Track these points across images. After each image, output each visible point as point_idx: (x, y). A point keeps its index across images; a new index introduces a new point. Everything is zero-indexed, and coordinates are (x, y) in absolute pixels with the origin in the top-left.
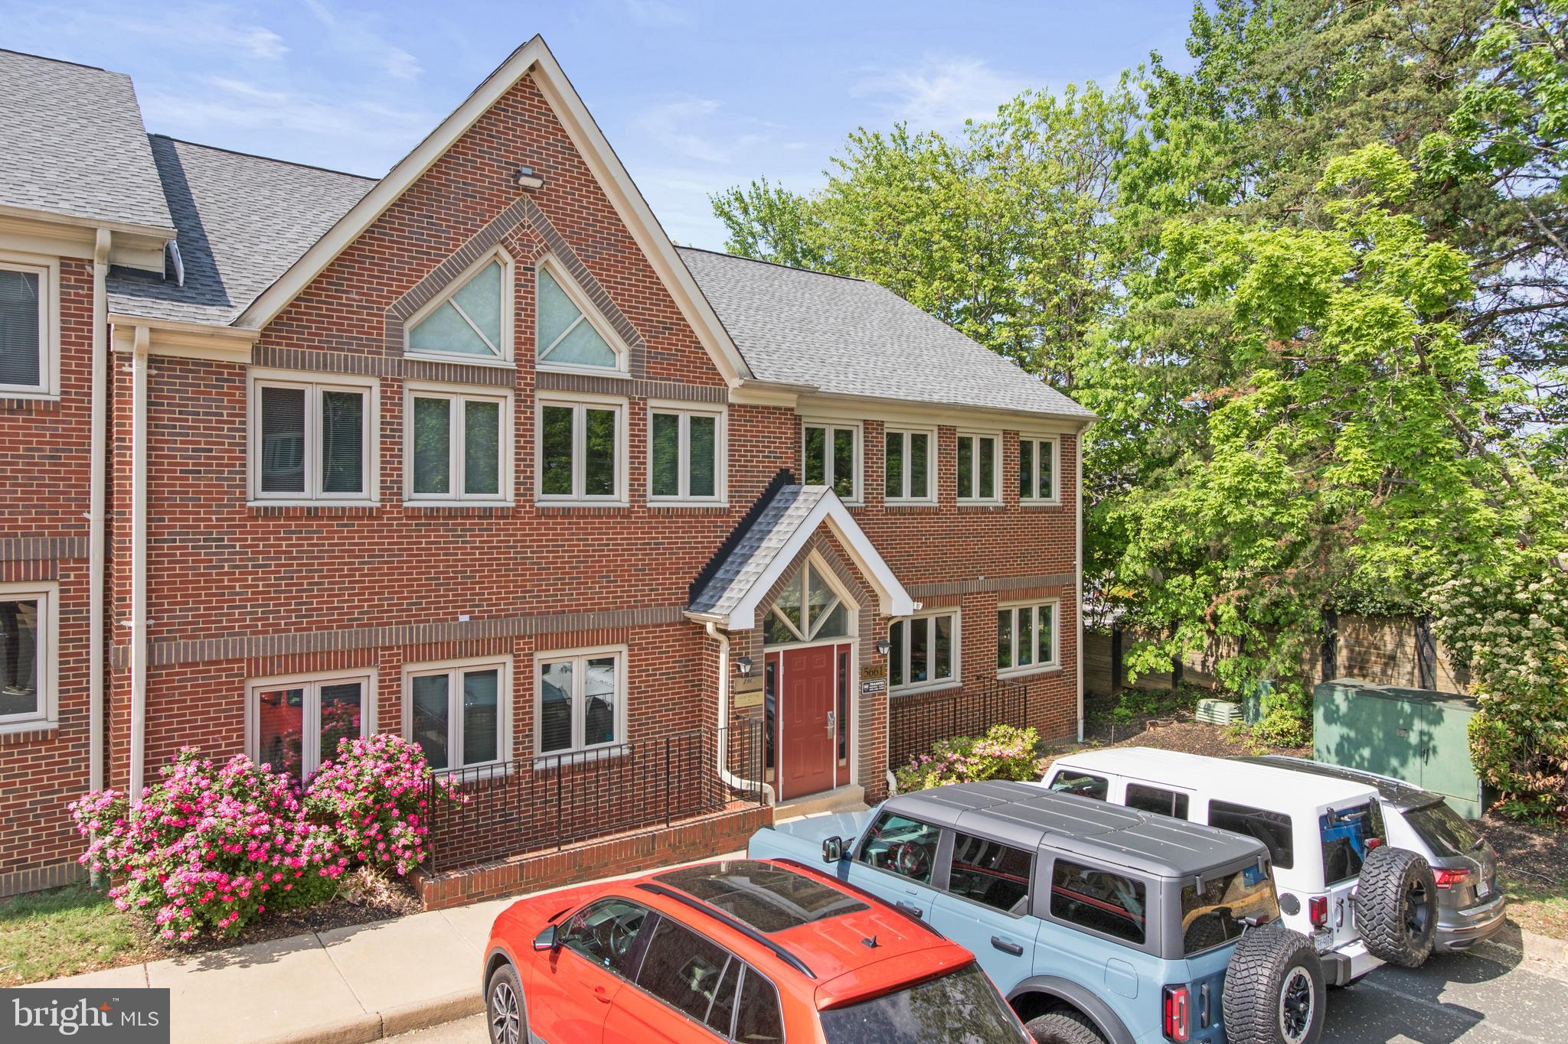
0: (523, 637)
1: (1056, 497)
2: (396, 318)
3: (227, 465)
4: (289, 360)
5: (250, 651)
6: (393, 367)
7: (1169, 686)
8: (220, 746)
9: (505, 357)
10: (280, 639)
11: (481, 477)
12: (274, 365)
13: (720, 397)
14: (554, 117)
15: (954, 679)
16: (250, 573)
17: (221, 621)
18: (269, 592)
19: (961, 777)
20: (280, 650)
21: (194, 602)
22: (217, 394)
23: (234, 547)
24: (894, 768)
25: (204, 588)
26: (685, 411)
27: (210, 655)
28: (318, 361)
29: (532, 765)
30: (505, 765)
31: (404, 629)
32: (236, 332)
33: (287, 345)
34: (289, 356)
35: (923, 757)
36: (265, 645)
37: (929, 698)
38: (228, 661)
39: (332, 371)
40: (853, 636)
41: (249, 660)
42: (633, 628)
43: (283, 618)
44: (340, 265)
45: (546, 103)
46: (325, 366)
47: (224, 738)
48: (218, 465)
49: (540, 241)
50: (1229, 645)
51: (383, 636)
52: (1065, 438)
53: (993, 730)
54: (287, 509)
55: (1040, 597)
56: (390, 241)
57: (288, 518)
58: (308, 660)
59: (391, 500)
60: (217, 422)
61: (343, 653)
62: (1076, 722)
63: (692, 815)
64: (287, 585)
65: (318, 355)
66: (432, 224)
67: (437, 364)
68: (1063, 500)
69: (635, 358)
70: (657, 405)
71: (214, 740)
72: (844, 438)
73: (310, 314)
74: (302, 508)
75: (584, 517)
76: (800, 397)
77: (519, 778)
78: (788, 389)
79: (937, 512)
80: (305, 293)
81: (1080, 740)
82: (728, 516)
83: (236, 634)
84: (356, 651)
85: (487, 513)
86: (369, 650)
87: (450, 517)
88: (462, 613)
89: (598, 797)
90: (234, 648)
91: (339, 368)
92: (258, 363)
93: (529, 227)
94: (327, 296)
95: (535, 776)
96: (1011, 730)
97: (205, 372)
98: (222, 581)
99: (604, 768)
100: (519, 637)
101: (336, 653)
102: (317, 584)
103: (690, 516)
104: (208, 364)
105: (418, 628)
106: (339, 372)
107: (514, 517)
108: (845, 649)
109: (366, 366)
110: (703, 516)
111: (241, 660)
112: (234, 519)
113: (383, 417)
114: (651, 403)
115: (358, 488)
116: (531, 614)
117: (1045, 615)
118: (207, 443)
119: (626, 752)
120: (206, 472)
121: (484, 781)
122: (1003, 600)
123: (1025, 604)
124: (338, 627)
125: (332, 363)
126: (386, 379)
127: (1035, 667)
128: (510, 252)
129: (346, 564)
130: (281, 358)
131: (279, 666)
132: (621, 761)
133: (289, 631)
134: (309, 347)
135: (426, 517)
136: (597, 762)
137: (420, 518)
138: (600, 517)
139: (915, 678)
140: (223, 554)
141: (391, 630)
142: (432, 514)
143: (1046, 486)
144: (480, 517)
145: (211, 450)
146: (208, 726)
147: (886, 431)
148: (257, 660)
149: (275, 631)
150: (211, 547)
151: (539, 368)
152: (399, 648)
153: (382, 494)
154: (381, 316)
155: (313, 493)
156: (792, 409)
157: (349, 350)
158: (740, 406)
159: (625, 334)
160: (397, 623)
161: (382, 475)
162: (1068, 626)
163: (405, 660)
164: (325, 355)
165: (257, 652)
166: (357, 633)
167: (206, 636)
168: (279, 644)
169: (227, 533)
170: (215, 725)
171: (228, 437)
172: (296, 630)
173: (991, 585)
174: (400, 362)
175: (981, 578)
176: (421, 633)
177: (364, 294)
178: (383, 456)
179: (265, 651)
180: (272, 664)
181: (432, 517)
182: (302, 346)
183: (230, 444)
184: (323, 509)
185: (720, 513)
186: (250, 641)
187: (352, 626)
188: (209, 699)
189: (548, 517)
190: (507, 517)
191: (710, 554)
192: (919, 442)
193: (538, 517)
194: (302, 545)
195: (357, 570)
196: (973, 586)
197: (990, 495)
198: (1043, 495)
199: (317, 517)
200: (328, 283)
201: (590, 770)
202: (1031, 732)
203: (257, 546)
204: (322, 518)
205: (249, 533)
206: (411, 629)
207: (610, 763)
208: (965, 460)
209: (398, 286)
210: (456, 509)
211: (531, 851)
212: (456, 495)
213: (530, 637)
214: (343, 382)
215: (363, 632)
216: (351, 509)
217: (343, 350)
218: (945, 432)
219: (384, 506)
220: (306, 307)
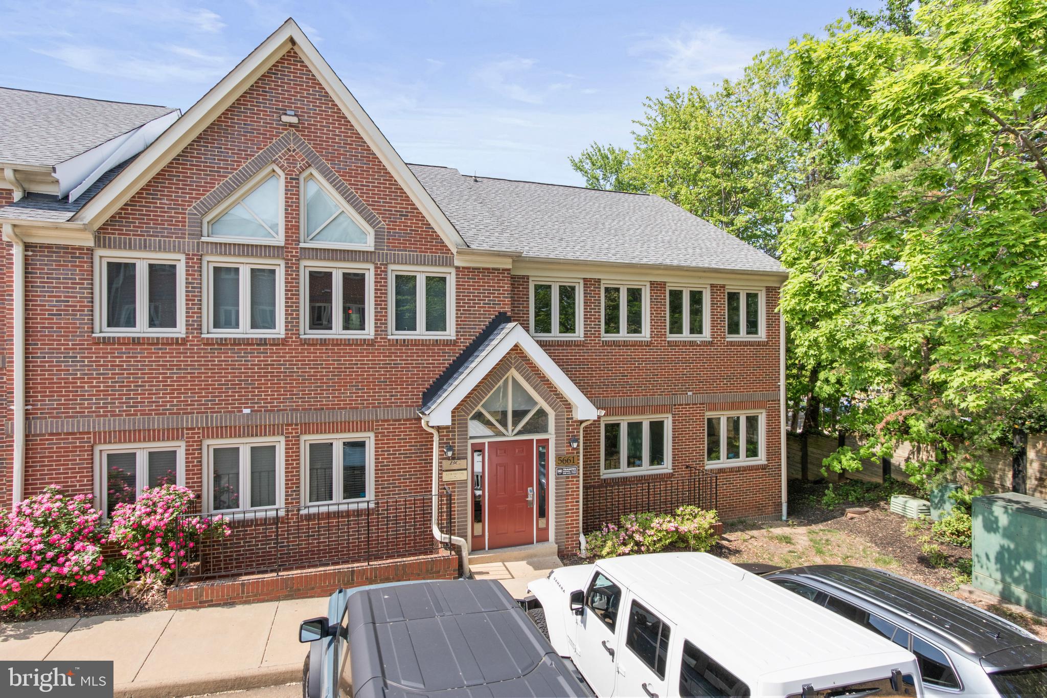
0: (291, 425)
1: (762, 333)
2: (195, 214)
3: (79, 311)
4: (120, 244)
5: (94, 428)
6: (193, 246)
8: (75, 486)
9: (280, 239)
10: (114, 421)
11: (262, 318)
12: (110, 247)
13: (449, 262)
14: (313, 75)
15: (667, 467)
16: (95, 378)
17: (75, 408)
18: (108, 391)
19: (638, 544)
20: (115, 427)
22: (72, 266)
23: (84, 362)
24: (586, 532)
25: (64, 387)
26: (421, 274)
27: (68, 429)
28: (140, 244)
29: (299, 510)
31: (202, 417)
32: (70, 225)
33: (119, 234)
34: (120, 241)
35: (611, 526)
36: (104, 424)
37: (625, 481)
38: (80, 433)
39: (150, 250)
40: (551, 435)
41: (95, 433)
42: (377, 421)
43: (118, 407)
44: (155, 182)
45: (306, 67)
46: (145, 247)
47: (78, 481)
48: (73, 310)
49: (303, 160)
51: (187, 421)
52: (768, 289)
53: (681, 508)
54: (119, 338)
55: (746, 408)
56: (191, 165)
57: (119, 344)
58: (135, 435)
59: (192, 333)
60: (72, 283)
61: (159, 431)
62: (780, 504)
64: (119, 386)
65: (140, 240)
66: (222, 152)
67: (225, 244)
68: (768, 336)
69: (378, 237)
70: (396, 269)
71: (71, 482)
72: (567, 293)
73: (135, 214)
74: (129, 338)
75: (337, 345)
76: (514, 261)
77: (288, 519)
78: (499, 254)
79: (648, 344)
80: (131, 201)
81: (784, 518)
82: (454, 345)
83: (86, 417)
84: (168, 430)
85: (263, 342)
86: (178, 429)
87: (235, 344)
88: (245, 408)
89: (348, 536)
90: (84, 425)
91: (155, 248)
92: (99, 246)
93: (294, 150)
94: (146, 202)
95: (301, 518)
96: (696, 510)
97: (64, 253)
98: (76, 383)
99: (354, 516)
100: (288, 425)
101: (154, 431)
102: (140, 386)
103: (423, 345)
104: (66, 247)
105: (212, 417)
106: (155, 251)
107: (283, 345)
108: (544, 443)
109: (174, 246)
110: (433, 345)
111: (89, 433)
112: (83, 344)
113: (187, 279)
114: (391, 267)
115: (174, 325)
116: (298, 410)
117: (752, 422)
118: (65, 297)
119: (372, 505)
120: (65, 315)
122: (710, 410)
123: (733, 413)
124: (156, 414)
125: (150, 245)
126: (189, 255)
127: (743, 461)
128: (280, 167)
129: (160, 374)
130: (115, 242)
131: (115, 437)
132: (368, 512)
133: (122, 415)
134: (134, 235)
135: (218, 344)
136: (348, 512)
137: (213, 344)
138: (349, 345)
139: (630, 464)
140: (76, 366)
141: (192, 418)
142: (222, 342)
143: (752, 326)
144: (258, 345)
145: (68, 301)
146: (67, 473)
148: (100, 433)
149: (112, 416)
150: (68, 362)
151: (302, 245)
152: (199, 429)
153: (187, 329)
154: (185, 214)
155: (142, 328)
156: (509, 270)
157: (162, 236)
158: (464, 268)
159: (369, 220)
160: (198, 413)
161: (187, 317)
162: (773, 431)
163: (204, 437)
164: (145, 240)
165: (99, 428)
166: (168, 418)
167: (66, 417)
168: (115, 424)
169: (79, 353)
170: (72, 473)
171: (79, 293)
172: (127, 415)
173: (699, 398)
174: (198, 243)
175: (690, 393)
176: (215, 420)
177: (172, 200)
178: (187, 304)
179: (104, 427)
180: (110, 436)
181: (221, 344)
182: (129, 235)
183: (81, 297)
185: (447, 343)
186: (94, 422)
187: (165, 414)
188: (68, 456)
189: (309, 345)
190: (279, 345)
191: (440, 371)
193: (302, 345)
194: (130, 361)
195: (168, 377)
196: (682, 399)
199: (139, 344)
200: (147, 194)
201: (343, 517)
202: (712, 513)
203: (99, 361)
204: (144, 344)
205: (94, 353)
206: (207, 417)
207: (358, 513)
209: (197, 194)
210: (239, 339)
211: (297, 568)
212: (244, 329)
213: (296, 425)
214: (162, 258)
215: (173, 418)
216: (163, 338)
217: (157, 236)
218: (657, 287)
219: (188, 337)
220: (132, 210)
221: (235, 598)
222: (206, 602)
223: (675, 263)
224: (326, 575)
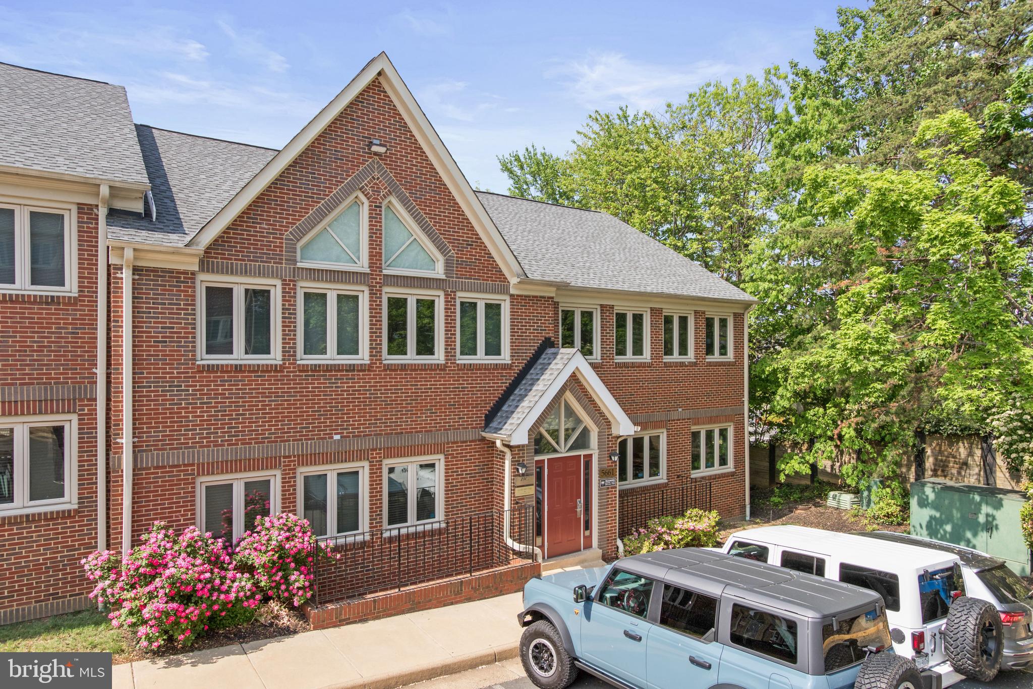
0: (375, 450)
1: (731, 355)
2: (292, 240)
3: (183, 338)
4: (222, 269)
5: (199, 459)
6: (290, 272)
7: (809, 483)
8: (180, 520)
9: (363, 265)
10: (218, 451)
11: (348, 344)
12: (213, 272)
13: (504, 290)
14: (394, 106)
15: (662, 477)
16: (199, 408)
17: (180, 439)
18: (211, 420)
19: (666, 543)
20: (218, 458)
21: (163, 427)
22: (177, 291)
23: (188, 390)
24: (622, 537)
25: (169, 418)
26: (482, 300)
27: (173, 461)
28: (241, 269)
29: (382, 534)
30: (364, 534)
31: (298, 445)
32: (188, 250)
33: (222, 258)
34: (222, 266)
35: (642, 530)
36: (208, 455)
37: (645, 489)
38: (185, 465)
39: (250, 275)
40: (594, 448)
41: (198, 465)
42: (448, 443)
43: (220, 437)
44: (255, 206)
45: (388, 97)
46: (246, 272)
47: (182, 515)
48: (177, 337)
49: (385, 188)
50: (850, 455)
51: (284, 449)
52: (735, 314)
53: (689, 512)
54: (222, 365)
55: (720, 422)
56: (288, 190)
57: (222, 372)
58: (236, 465)
59: (289, 360)
60: (177, 309)
61: (258, 460)
62: (745, 506)
63: (487, 568)
64: (222, 415)
65: (241, 264)
66: (315, 178)
67: (318, 270)
68: (735, 357)
69: (448, 265)
70: (463, 296)
71: (176, 516)
72: (587, 316)
73: (236, 238)
74: (232, 365)
75: (415, 370)
76: (558, 289)
77: (373, 543)
78: (550, 284)
79: (650, 365)
80: (233, 224)
81: (748, 518)
82: (510, 369)
83: (190, 448)
84: (267, 459)
85: (351, 368)
86: (275, 458)
87: (327, 371)
88: (336, 434)
89: (424, 556)
90: (189, 457)
91: (255, 273)
92: (203, 271)
93: (378, 178)
94: (247, 226)
95: (384, 541)
96: (701, 512)
97: (169, 277)
98: (181, 413)
99: (429, 536)
100: (373, 450)
101: (254, 460)
102: (241, 415)
103: (485, 369)
104: (171, 271)
105: (307, 444)
106: (255, 276)
107: (369, 370)
108: (589, 458)
109: (273, 272)
110: (494, 369)
111: (193, 465)
112: (188, 373)
113: (283, 305)
114: (459, 294)
115: (268, 352)
116: (381, 435)
117: (723, 434)
118: (170, 323)
119: (443, 525)
120: (170, 342)
121: (350, 544)
122: (695, 424)
123: (709, 427)
124: (256, 443)
125: (250, 270)
126: (285, 280)
127: (717, 470)
128: (366, 195)
129: (260, 401)
130: (218, 267)
131: (218, 468)
132: (440, 531)
133: (224, 445)
134: (236, 260)
135: (312, 371)
136: (424, 532)
137: (308, 371)
138: (425, 370)
139: (636, 476)
140: (181, 395)
141: (289, 445)
142: (316, 368)
143: (723, 349)
144: (347, 371)
145: (173, 328)
146: (172, 508)
147: (615, 312)
148: (203, 464)
149: (214, 446)
150: (173, 391)
151: (385, 272)
152: (294, 456)
153: (284, 356)
154: (282, 239)
155: (239, 355)
156: (552, 298)
157: (262, 262)
158: (518, 296)
159: (441, 248)
160: (293, 440)
161: (283, 343)
162: (739, 442)
163: (299, 464)
164: (246, 265)
165: (203, 459)
166: (267, 447)
167: (170, 449)
168: (218, 454)
169: (183, 382)
170: (176, 507)
171: (184, 319)
172: (228, 445)
173: (687, 414)
174: (294, 268)
175: (680, 410)
176: (310, 447)
177: (271, 225)
178: (283, 331)
179: (208, 458)
180: (213, 467)
181: (315, 371)
182: (231, 259)
183: (185, 324)
184: (245, 365)
185: (505, 367)
186: (198, 452)
187: (264, 442)
188: (173, 490)
189: (391, 370)
190: (364, 371)
191: (498, 394)
192: (638, 319)
193: (385, 370)
194: (232, 389)
195: (267, 405)
196: (674, 415)
197: (686, 354)
198: (721, 354)
199: (241, 371)
200: (248, 218)
201: (420, 538)
202: (714, 513)
203: (203, 390)
204: (244, 372)
205: (198, 381)
206: (302, 444)
207: (432, 533)
208: (669, 331)
209: (293, 219)
210: (331, 365)
211: (381, 590)
212: (331, 356)
213: (380, 449)
214: (258, 282)
215: (272, 446)
216: (263, 365)
217: (257, 261)
218: (655, 312)
219: (285, 364)
220: (234, 234)
221: (368, 614)
222: (344, 620)
223: (671, 291)
224: (441, 588)
